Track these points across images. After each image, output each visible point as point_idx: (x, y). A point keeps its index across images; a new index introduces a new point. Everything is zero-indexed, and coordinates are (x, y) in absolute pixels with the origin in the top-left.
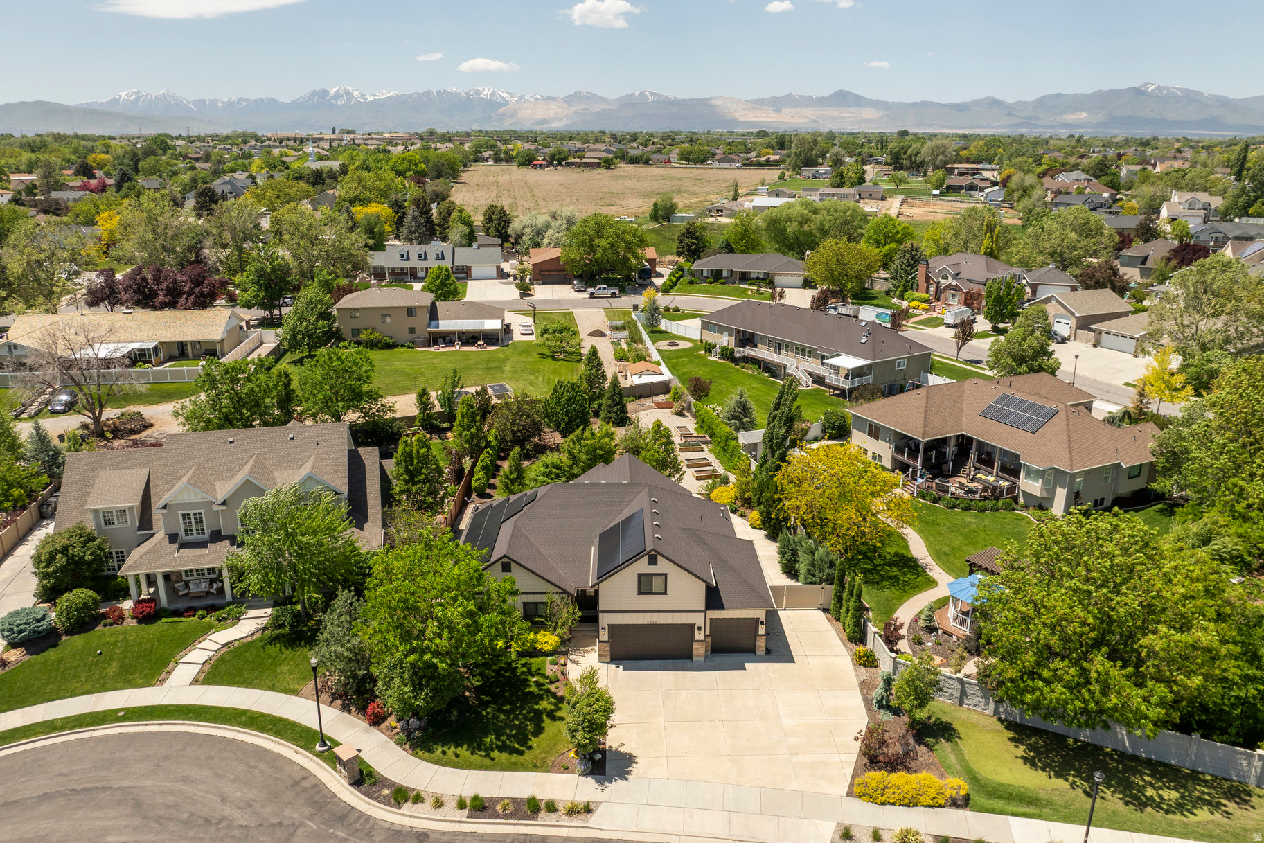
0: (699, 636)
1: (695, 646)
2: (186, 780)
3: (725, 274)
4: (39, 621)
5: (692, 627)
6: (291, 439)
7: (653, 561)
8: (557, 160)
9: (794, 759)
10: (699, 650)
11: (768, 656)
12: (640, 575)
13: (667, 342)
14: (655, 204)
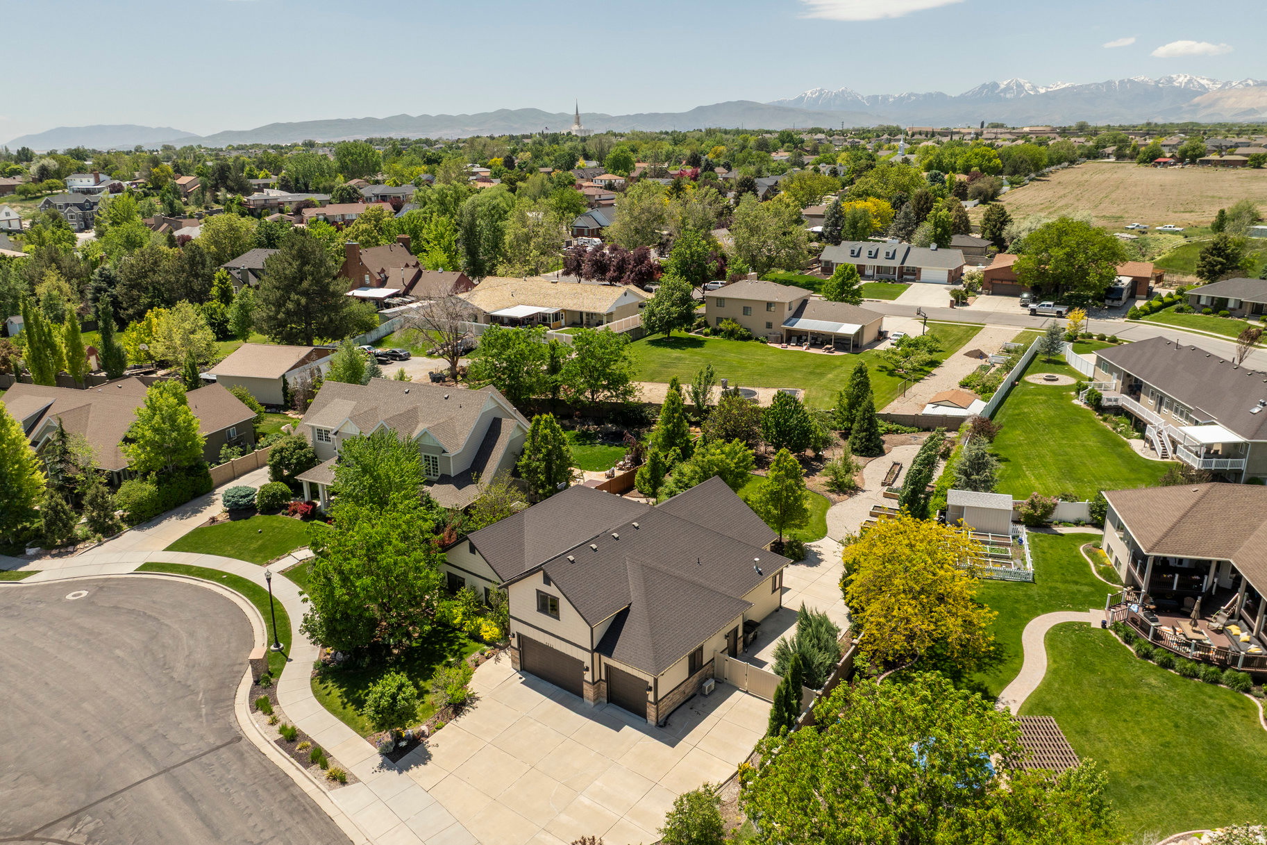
0: (588, 676)
1: (584, 686)
2: (192, 634)
3: (1231, 305)
4: (242, 497)
5: (582, 663)
6: (446, 398)
8: (1190, 158)
10: (588, 692)
12: (538, 592)
13: (1044, 375)
14: (1222, 212)
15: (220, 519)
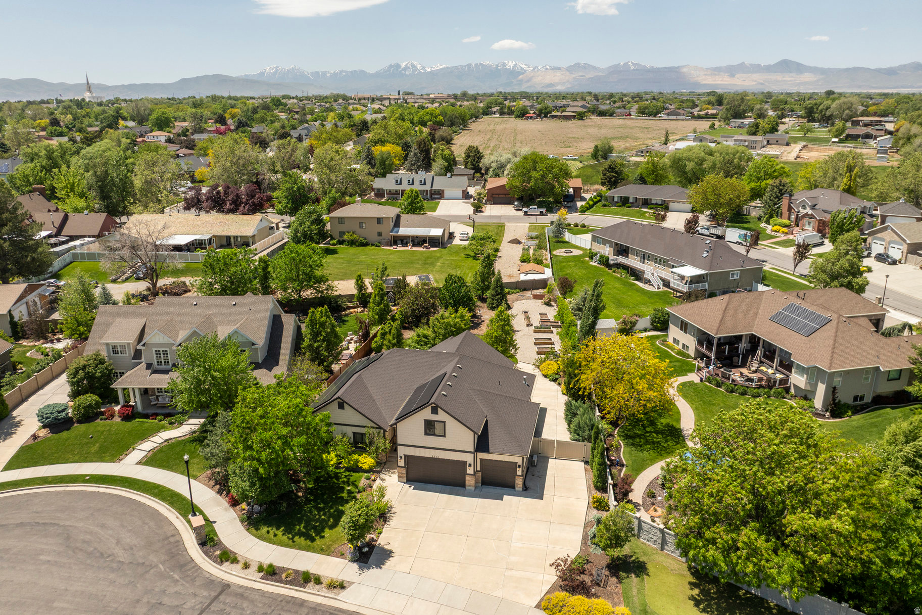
0: (470, 471)
1: (467, 478)
2: (103, 526)
3: (631, 200)
4: (59, 412)
5: (464, 463)
6: (234, 305)
7: (435, 411)
8: (544, 113)
9: (509, 573)
10: (470, 481)
11: (524, 492)
12: (426, 421)
13: (564, 250)
14: (596, 147)
15: (41, 435)
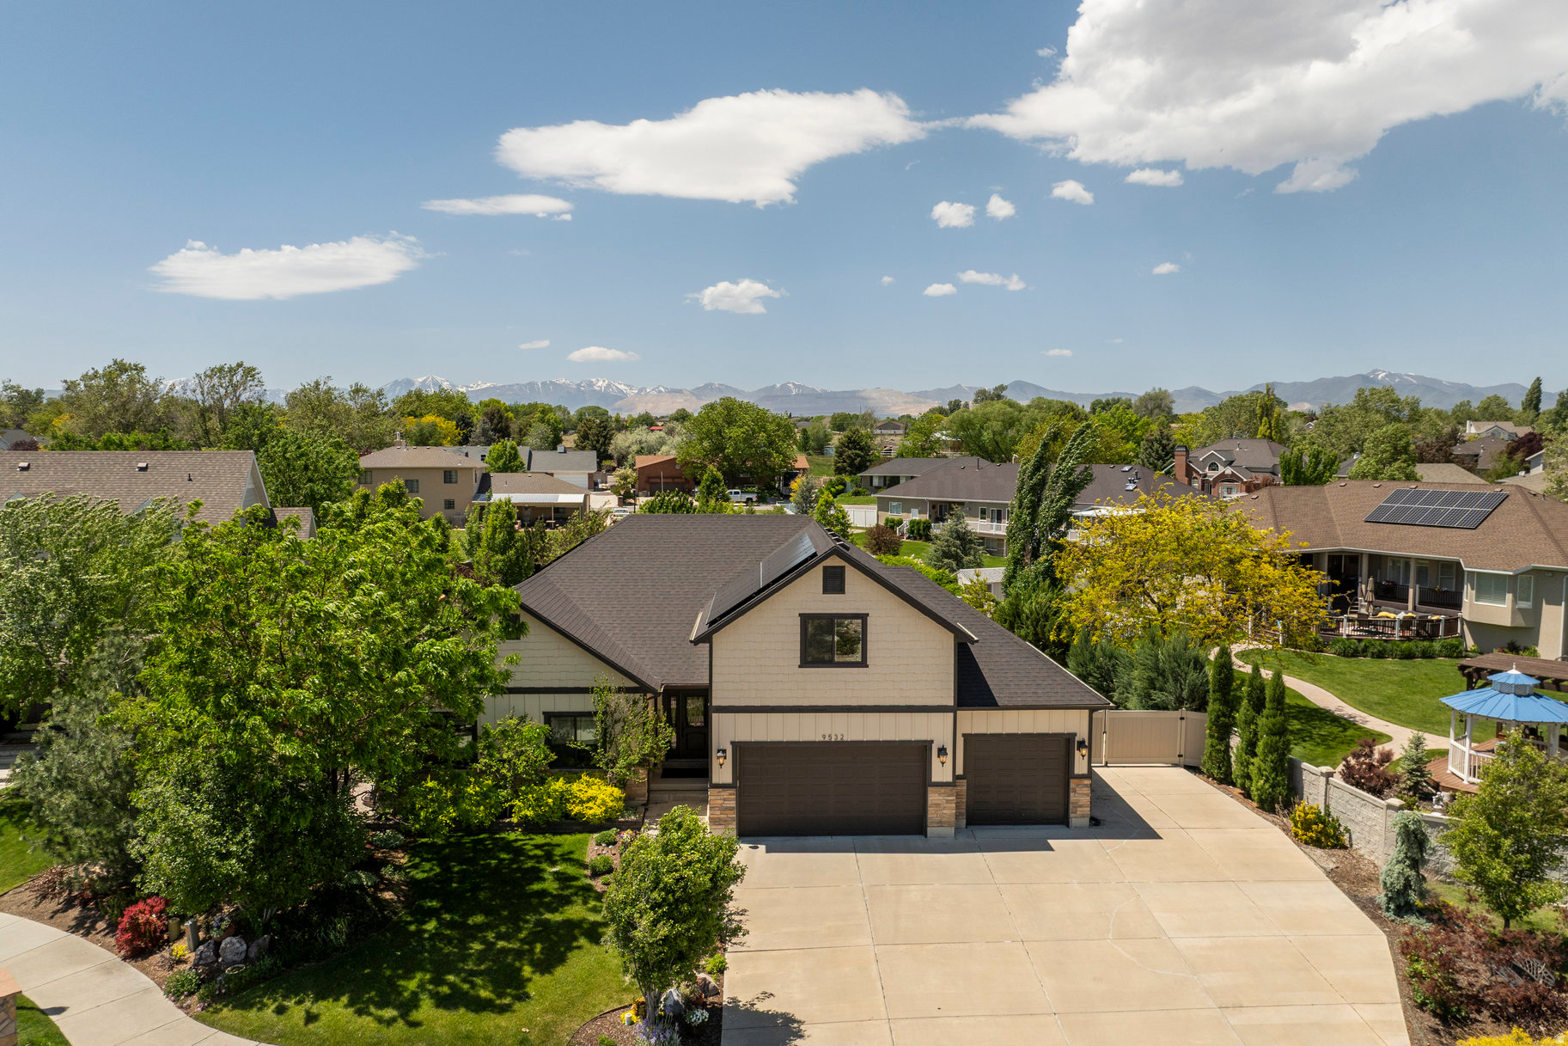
0: (941, 771)
1: (934, 797)
5: (923, 748)
6: (142, 469)
7: (834, 583)
9: (1235, 1019)
10: (942, 807)
11: (1095, 830)
12: (805, 618)
